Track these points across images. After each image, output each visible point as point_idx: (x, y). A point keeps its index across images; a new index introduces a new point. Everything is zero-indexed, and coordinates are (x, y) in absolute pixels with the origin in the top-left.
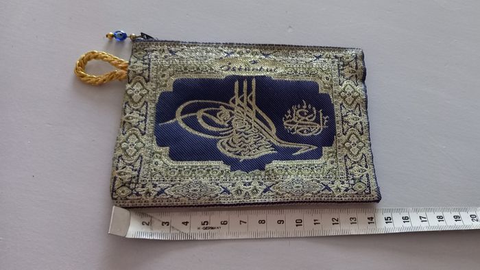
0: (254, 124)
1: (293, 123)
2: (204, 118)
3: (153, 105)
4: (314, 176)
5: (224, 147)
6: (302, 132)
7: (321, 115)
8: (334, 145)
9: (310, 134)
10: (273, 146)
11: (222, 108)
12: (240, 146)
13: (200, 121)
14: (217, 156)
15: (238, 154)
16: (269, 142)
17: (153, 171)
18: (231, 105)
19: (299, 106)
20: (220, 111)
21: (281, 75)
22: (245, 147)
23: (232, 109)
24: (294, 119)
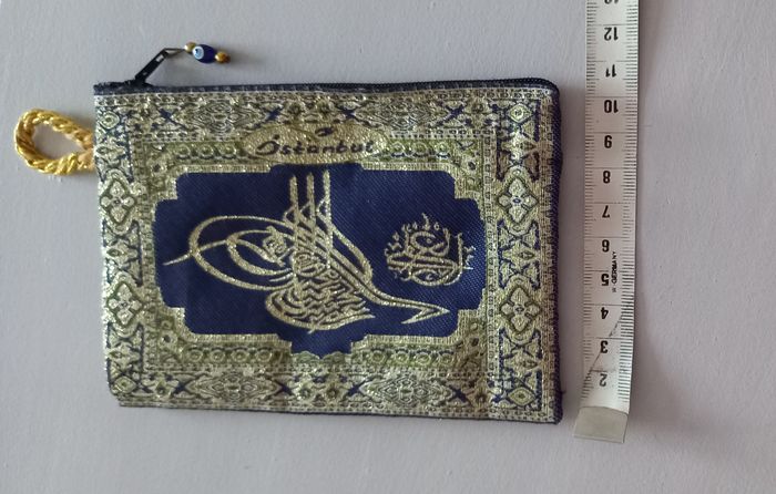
0: (330, 260)
1: (406, 259)
2: (240, 249)
3: (148, 226)
5: (279, 307)
6: (422, 277)
7: (460, 243)
8: (482, 307)
9: (438, 283)
10: (369, 304)
11: (271, 229)
12: (306, 305)
13: (235, 256)
14: (269, 324)
15: (304, 320)
16: (360, 295)
17: (164, 353)
18: (286, 223)
19: (415, 226)
20: (267, 235)
22: (316, 307)
23: (290, 232)
24: (407, 252)
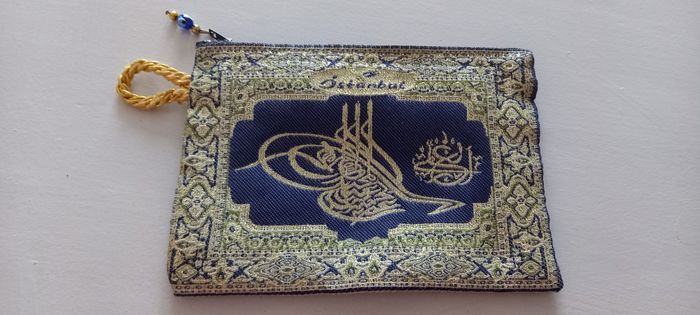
0: (370, 168)
1: (428, 166)
2: (299, 159)
3: (226, 142)
4: (462, 250)
5: (328, 204)
6: (441, 180)
7: (470, 154)
8: (491, 200)
9: (454, 183)
10: (399, 201)
11: (324, 144)
12: (350, 202)
13: (294, 164)
14: (318, 217)
15: (347, 214)
16: (393, 194)
17: (228, 241)
18: (337, 139)
19: (437, 141)
20: (321, 148)
21: (411, 92)
22: (357, 203)
23: (339, 146)
24: (430, 161)
